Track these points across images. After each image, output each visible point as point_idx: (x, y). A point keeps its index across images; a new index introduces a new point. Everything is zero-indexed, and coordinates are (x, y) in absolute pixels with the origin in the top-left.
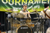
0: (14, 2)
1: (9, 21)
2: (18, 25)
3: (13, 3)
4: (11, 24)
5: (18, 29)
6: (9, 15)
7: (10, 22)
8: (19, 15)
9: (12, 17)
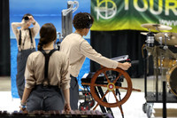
0: (164, 8)
1: (149, 54)
2: (170, 63)
3: (160, 9)
4: (155, 61)
5: (170, 73)
6: (150, 40)
7: (151, 56)
8: (173, 38)
9: (156, 43)
